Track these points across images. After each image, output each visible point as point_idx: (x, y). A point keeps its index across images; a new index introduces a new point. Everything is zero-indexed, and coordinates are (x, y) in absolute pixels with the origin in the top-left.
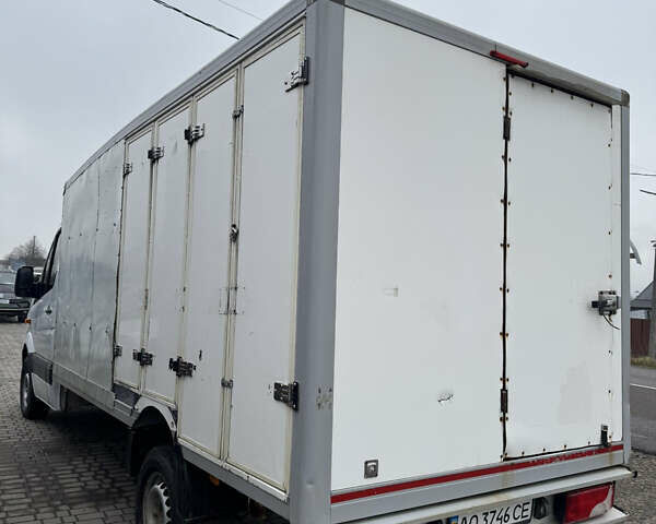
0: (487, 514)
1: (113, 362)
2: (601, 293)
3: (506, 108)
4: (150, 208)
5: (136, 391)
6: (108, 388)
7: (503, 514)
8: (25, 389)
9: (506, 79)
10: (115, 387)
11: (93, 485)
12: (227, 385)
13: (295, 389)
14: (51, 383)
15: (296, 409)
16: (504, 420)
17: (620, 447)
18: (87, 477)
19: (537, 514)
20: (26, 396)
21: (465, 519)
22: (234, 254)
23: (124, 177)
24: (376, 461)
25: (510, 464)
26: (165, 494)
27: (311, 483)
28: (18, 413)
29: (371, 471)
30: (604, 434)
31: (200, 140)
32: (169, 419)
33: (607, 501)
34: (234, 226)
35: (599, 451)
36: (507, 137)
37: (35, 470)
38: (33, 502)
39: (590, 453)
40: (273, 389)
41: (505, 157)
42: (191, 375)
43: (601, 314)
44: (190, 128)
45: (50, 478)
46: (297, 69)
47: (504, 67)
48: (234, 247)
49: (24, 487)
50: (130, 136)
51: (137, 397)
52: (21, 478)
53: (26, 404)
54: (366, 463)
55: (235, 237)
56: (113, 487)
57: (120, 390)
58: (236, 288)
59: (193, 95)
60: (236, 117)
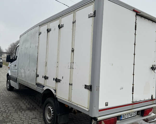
0: (128, 114)
1: (36, 78)
2: (153, 65)
3: (136, 23)
4: (47, 43)
5: (44, 85)
6: (35, 84)
7: (131, 114)
8: (8, 84)
9: (136, 16)
10: (37, 84)
11: (29, 106)
12: (71, 84)
13: (91, 86)
14: (16, 83)
15: (91, 91)
16: (133, 93)
17: (155, 100)
18: (27, 104)
19: (138, 114)
20: (8, 85)
21: (124, 115)
22: (73, 55)
23: (39, 35)
24: (108, 102)
25: (134, 103)
26: (52, 109)
27: (95, 107)
28: (6, 89)
29: (107, 105)
30: (152, 97)
31: (62, 28)
32: (53, 92)
33: (152, 111)
34: (73, 48)
35: (151, 100)
36: (136, 30)
37: (14, 103)
38: (16, 110)
39: (149, 101)
40: (84, 86)
41: (135, 34)
42: (60, 82)
43: (153, 70)
44: (59, 25)
45: (18, 105)
46: (92, 13)
47: (135, 13)
48: (73, 53)
49: (13, 107)
50: (41, 25)
51: (44, 86)
52: (11, 104)
53: (8, 87)
54: (106, 103)
55: (73, 51)
56: (33, 107)
57: (38, 85)
58: (73, 63)
59: (60, 17)
60: (73, 23)
